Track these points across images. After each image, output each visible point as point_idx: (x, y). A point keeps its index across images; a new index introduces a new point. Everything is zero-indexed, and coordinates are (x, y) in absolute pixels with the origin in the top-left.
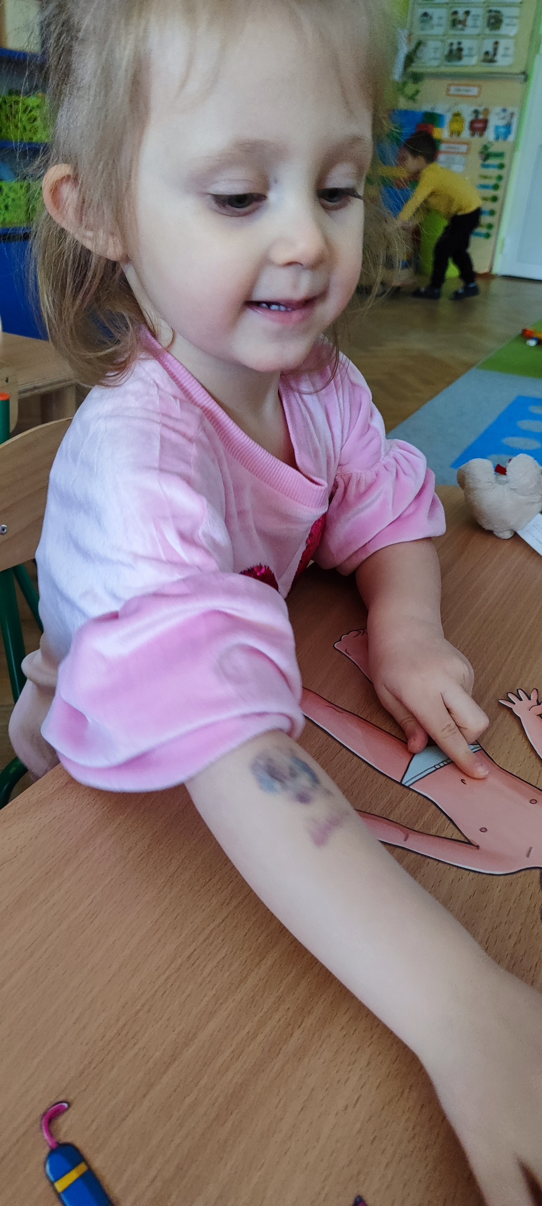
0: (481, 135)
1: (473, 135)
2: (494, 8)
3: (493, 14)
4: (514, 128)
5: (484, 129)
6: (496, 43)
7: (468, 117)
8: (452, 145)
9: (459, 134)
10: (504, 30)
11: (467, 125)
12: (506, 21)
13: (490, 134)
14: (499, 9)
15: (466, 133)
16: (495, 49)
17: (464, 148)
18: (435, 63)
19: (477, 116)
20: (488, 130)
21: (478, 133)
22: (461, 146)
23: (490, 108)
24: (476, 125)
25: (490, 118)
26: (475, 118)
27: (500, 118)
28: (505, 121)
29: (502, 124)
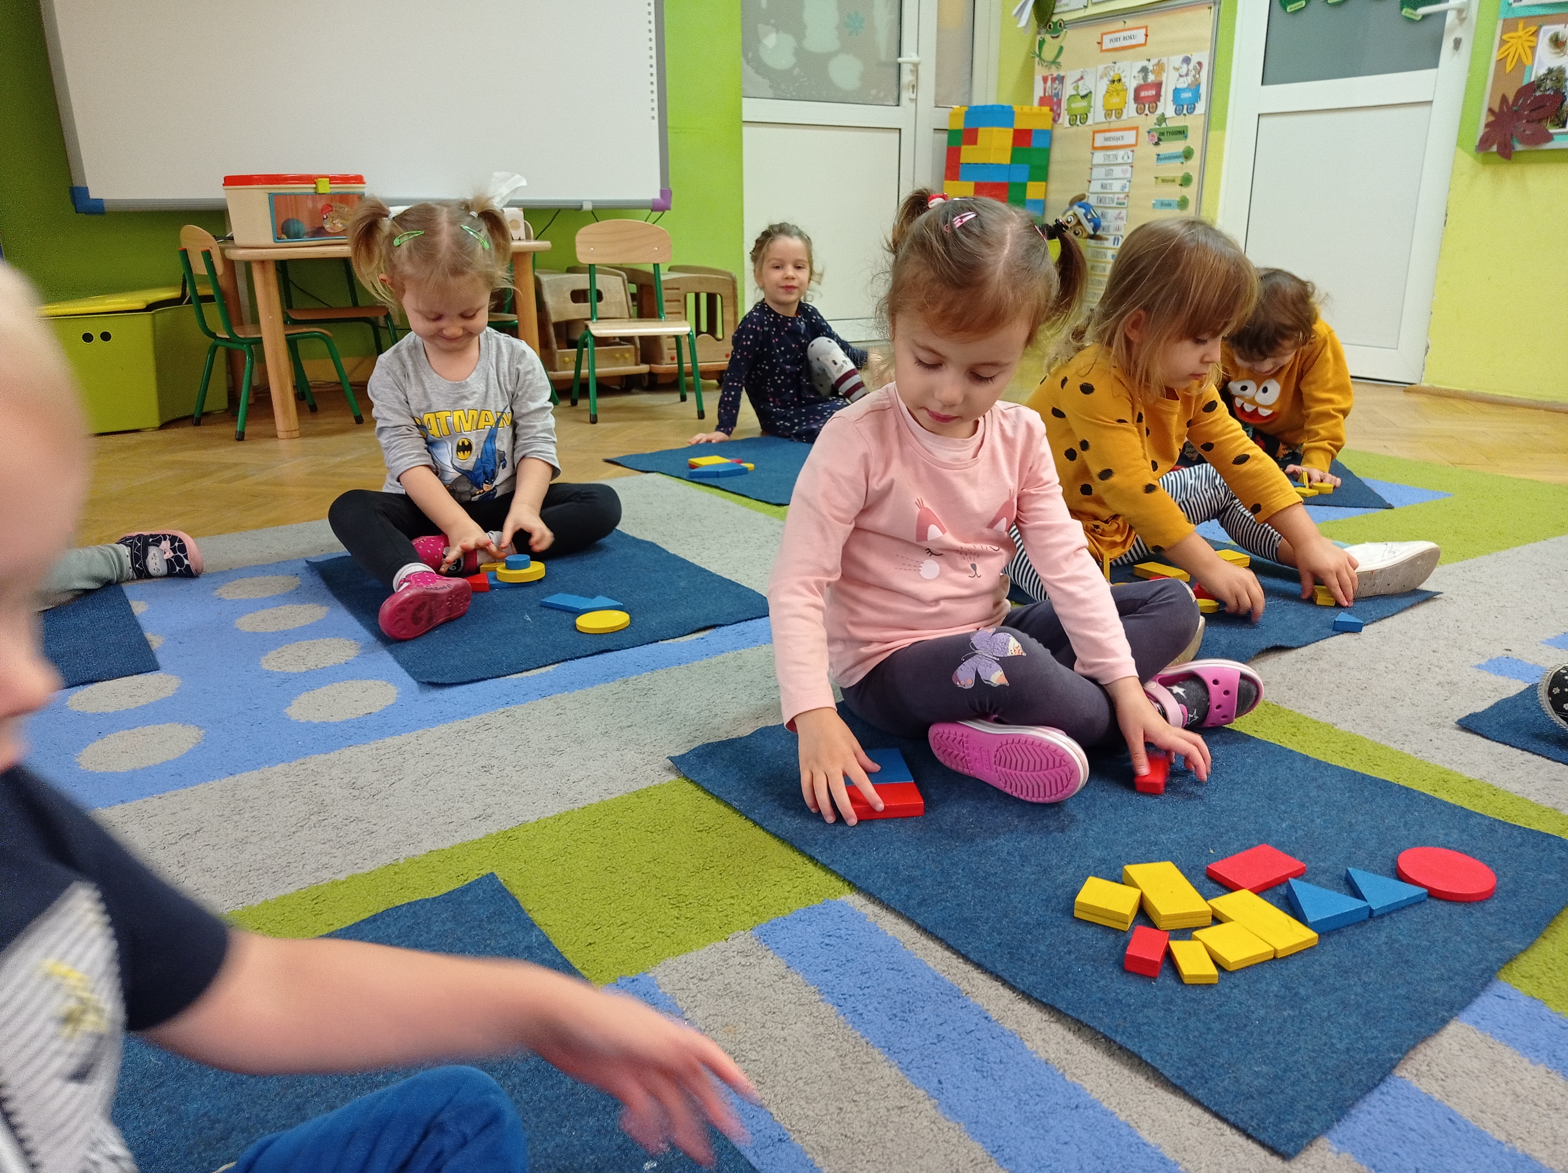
0: (1153, 108)
1: (1139, 112)
4: (1203, 90)
5: (1158, 96)
7: (1132, 82)
8: (1108, 135)
9: (1119, 113)
13: (1166, 107)
15: (1130, 110)
17: (1129, 137)
18: (1081, 3)
19: (1145, 78)
20: (1162, 99)
21: (1147, 106)
22: (1125, 133)
23: (1164, 60)
24: (1143, 94)
25: (1164, 79)
26: (1142, 82)
27: (1180, 76)
28: (1190, 79)
29: (1185, 86)
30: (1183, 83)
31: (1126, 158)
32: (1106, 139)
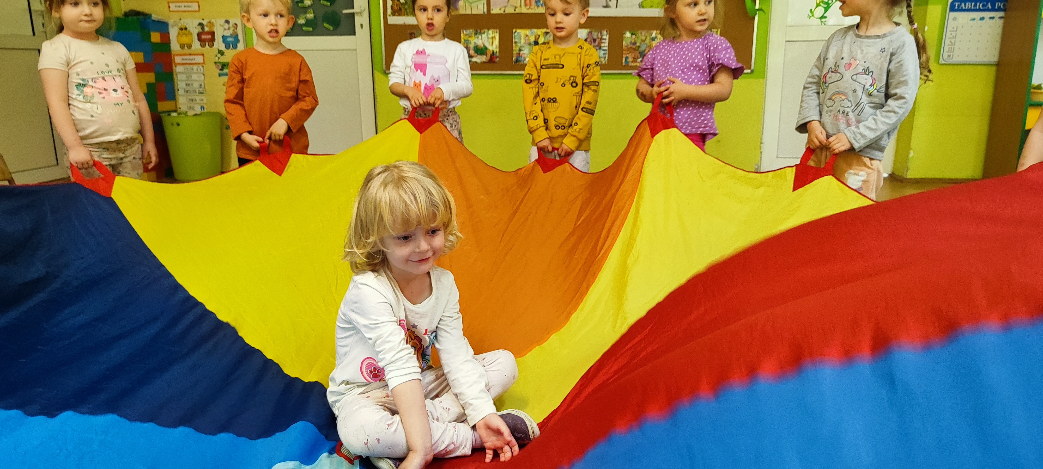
0: (211, 46)
1: (203, 46)
4: (240, 37)
5: (213, 39)
8: (184, 57)
9: (189, 46)
11: (196, 37)
13: (219, 44)
15: (196, 45)
17: (199, 59)
19: (203, 28)
20: (216, 40)
21: (207, 44)
22: (196, 57)
23: (213, 21)
24: (204, 37)
25: (215, 30)
26: (201, 30)
27: (225, 29)
28: (231, 32)
29: (229, 34)
30: (227, 33)
31: (199, 70)
32: (183, 59)
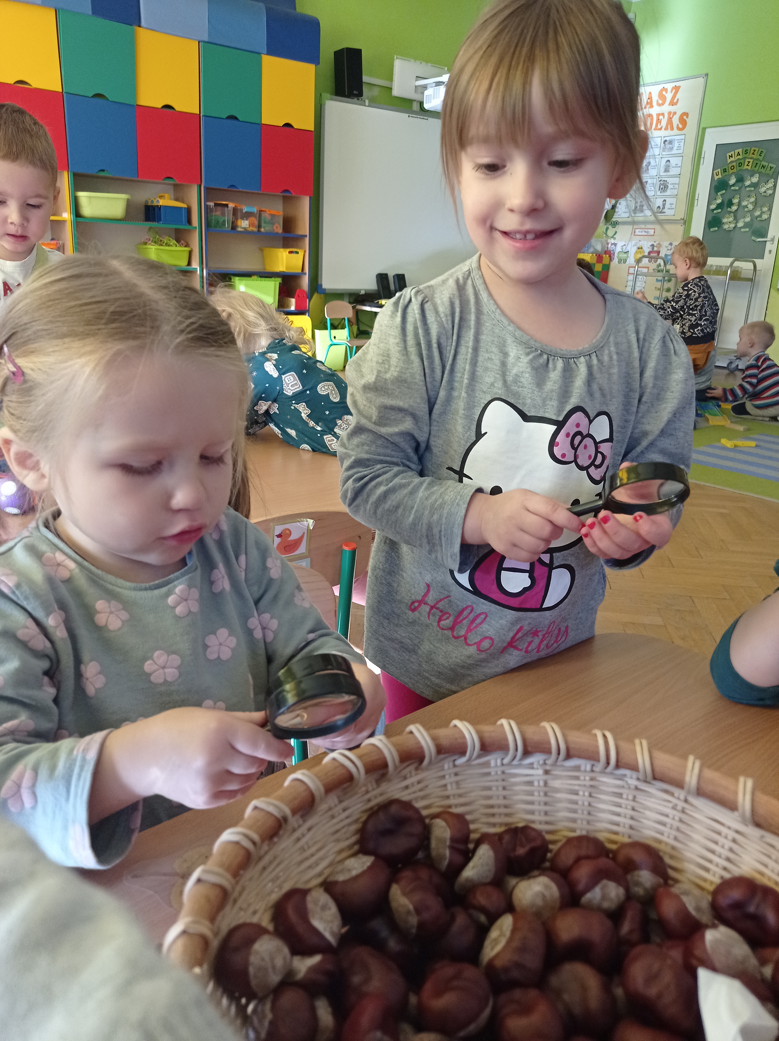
1: (650, 261)
2: (663, 179)
3: (662, 182)
5: (658, 256)
6: (665, 201)
7: (647, 249)
10: (668, 192)
11: (647, 254)
12: (670, 186)
14: (665, 179)
16: (664, 205)
17: (645, 271)
18: (627, 215)
19: (653, 248)
21: (653, 260)
23: (661, 243)
24: (651, 255)
25: (661, 250)
26: (651, 250)
27: (668, 250)
28: (672, 252)
30: (669, 253)
